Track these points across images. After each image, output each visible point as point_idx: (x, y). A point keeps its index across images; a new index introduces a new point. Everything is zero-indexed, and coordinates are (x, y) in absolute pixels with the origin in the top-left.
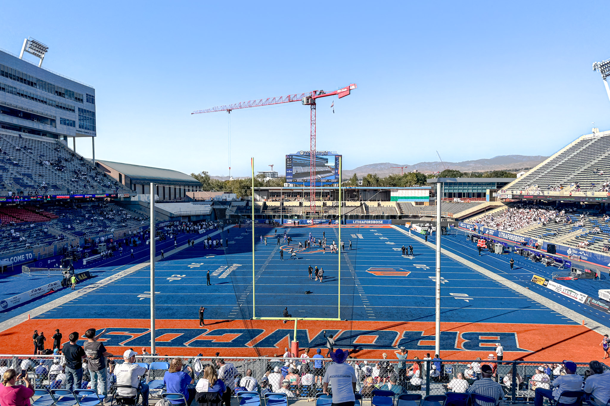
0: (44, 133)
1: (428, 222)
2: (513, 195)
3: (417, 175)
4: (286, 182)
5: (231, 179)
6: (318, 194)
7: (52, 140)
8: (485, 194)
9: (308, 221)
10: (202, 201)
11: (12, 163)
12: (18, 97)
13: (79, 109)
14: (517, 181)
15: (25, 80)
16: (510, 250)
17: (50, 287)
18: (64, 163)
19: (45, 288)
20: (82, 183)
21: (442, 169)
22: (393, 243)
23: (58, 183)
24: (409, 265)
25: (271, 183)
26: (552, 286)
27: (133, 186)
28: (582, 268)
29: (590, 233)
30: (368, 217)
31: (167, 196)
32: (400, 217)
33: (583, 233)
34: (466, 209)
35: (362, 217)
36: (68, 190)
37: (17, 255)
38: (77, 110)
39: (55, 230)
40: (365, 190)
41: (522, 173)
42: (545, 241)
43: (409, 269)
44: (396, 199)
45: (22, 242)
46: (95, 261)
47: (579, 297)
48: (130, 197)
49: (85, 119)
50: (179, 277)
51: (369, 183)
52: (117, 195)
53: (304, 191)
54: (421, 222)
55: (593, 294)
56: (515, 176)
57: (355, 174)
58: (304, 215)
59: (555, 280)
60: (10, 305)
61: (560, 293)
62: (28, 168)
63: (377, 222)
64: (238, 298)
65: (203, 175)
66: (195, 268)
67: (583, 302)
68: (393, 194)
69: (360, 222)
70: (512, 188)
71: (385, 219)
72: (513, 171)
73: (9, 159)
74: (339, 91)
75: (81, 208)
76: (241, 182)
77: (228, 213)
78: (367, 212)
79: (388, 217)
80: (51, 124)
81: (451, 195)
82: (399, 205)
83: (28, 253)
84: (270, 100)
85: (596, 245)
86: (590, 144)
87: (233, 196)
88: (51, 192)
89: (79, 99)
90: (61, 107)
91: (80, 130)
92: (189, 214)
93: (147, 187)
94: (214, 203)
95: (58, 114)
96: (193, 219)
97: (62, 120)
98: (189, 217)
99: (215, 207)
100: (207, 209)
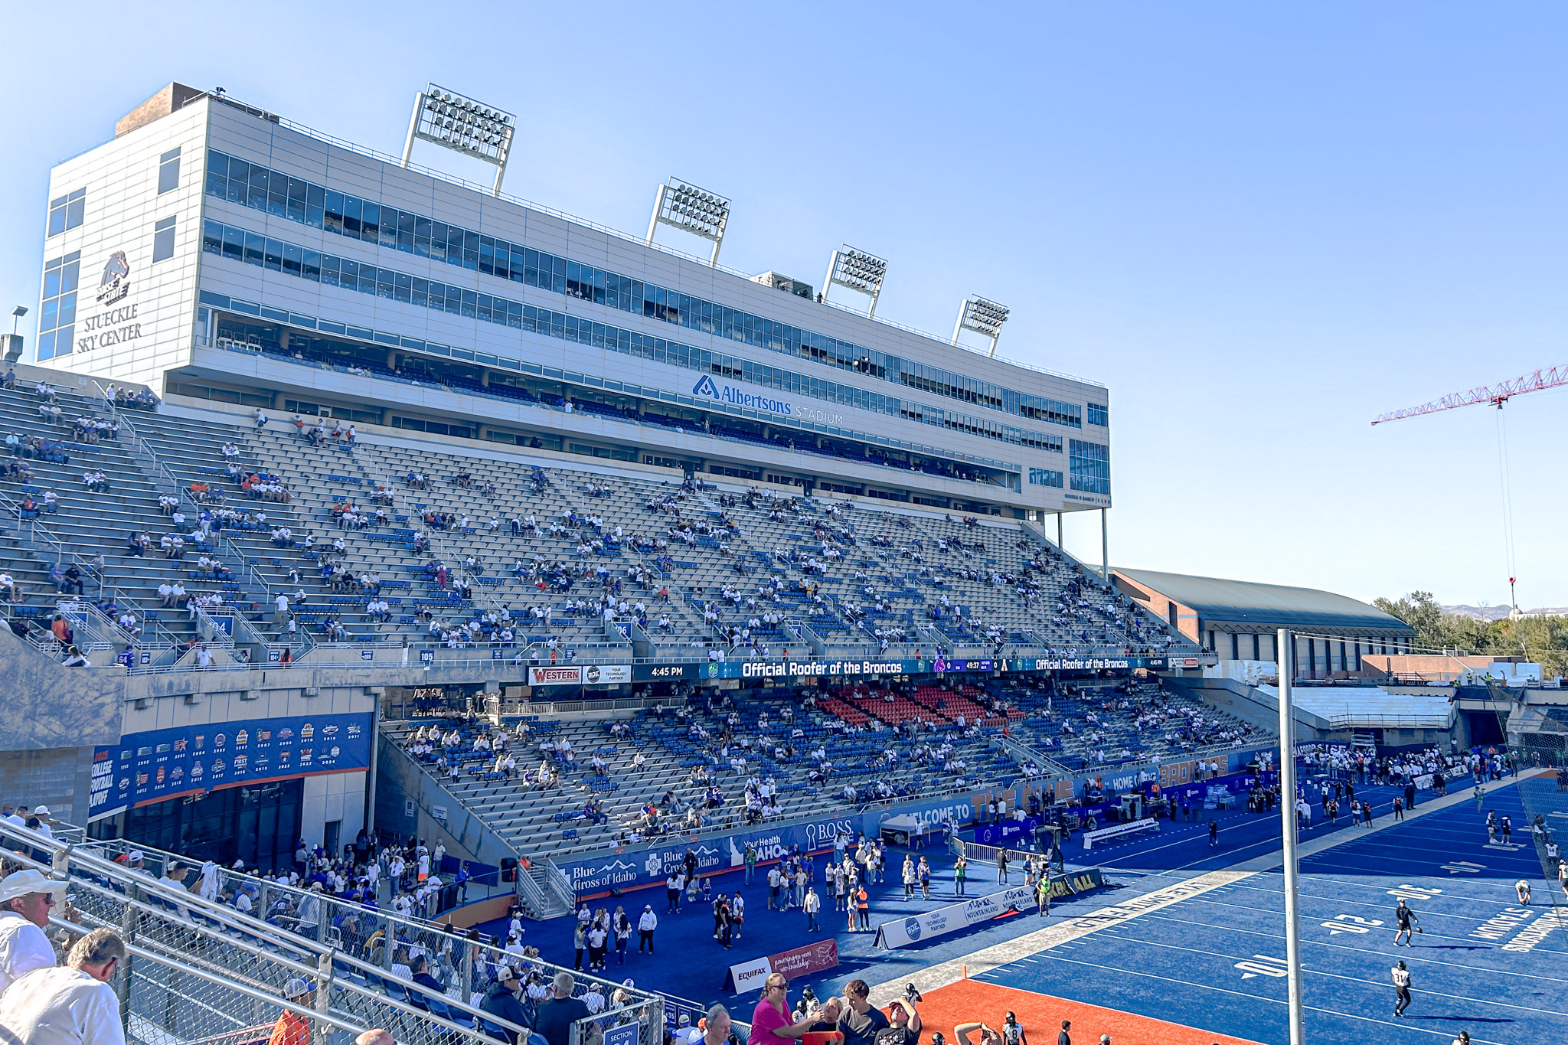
0: (995, 509)
11: (929, 583)
12: (945, 430)
13: (1072, 442)
15: (961, 391)
18: (1037, 579)
19: (999, 902)
20: (1078, 629)
23: (1025, 629)
27: (1207, 635)
31: (1320, 666)
36: (1046, 645)
37: (937, 806)
38: (1066, 447)
39: (1019, 749)
46: (1113, 841)
48: (1199, 668)
49: (1085, 465)
50: (1361, 925)
52: (1165, 660)
60: (927, 933)
73: (926, 573)
75: (1077, 694)
77: (1515, 728)
80: (1011, 485)
83: (961, 802)
87: (1528, 672)
88: (1010, 653)
89: (1071, 419)
90: (1031, 442)
91: (1074, 493)
92: (1374, 721)
93: (1245, 643)
94: (1462, 693)
95: (1026, 459)
96: (1392, 740)
97: (1034, 473)
98: (1378, 732)
99: (1467, 705)
100: (1436, 710)
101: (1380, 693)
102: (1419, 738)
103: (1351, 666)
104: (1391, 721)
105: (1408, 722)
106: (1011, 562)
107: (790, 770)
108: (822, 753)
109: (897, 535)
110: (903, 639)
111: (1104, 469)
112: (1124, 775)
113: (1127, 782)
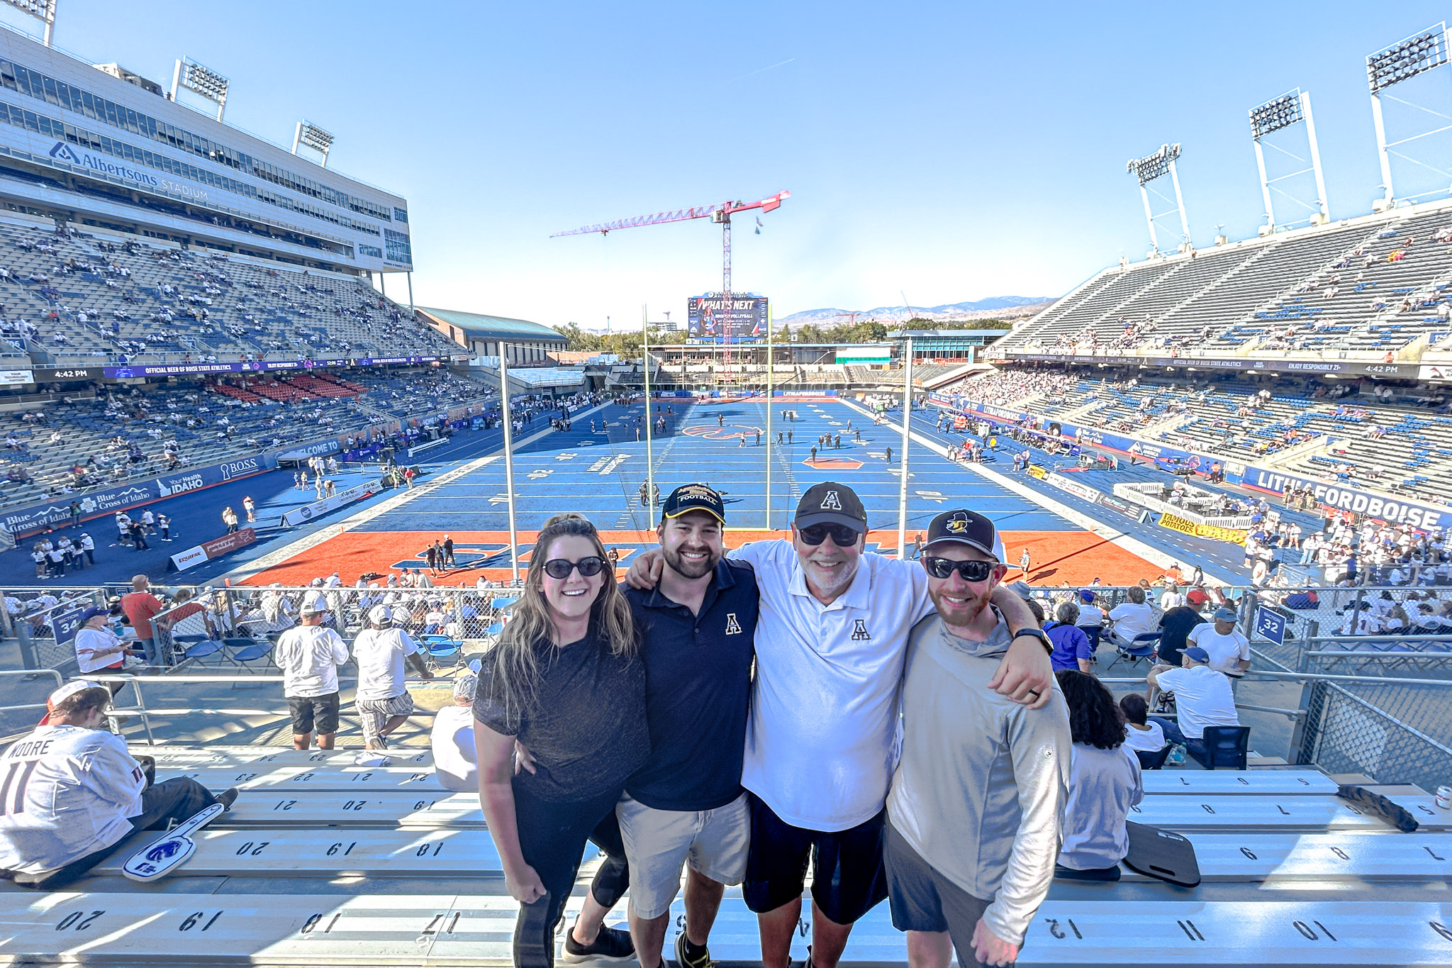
0: (339, 268)
1: (887, 393)
2: (1007, 355)
3: (873, 326)
4: (689, 337)
5: (610, 334)
6: (734, 354)
7: (350, 278)
8: (967, 352)
9: (721, 394)
10: (570, 365)
11: (294, 313)
12: (295, 213)
13: (386, 230)
14: (1012, 334)
15: (304, 187)
16: (1000, 430)
17: (367, 489)
18: (370, 312)
19: (360, 491)
20: (397, 341)
21: (907, 317)
22: (839, 424)
23: (365, 341)
24: (861, 453)
25: (667, 339)
26: (1054, 480)
27: (471, 344)
28: (1093, 455)
29: (1107, 407)
30: (804, 387)
31: (520, 358)
32: (850, 387)
33: (1099, 407)
34: (941, 374)
35: (797, 387)
36: (378, 350)
37: (316, 444)
38: (382, 233)
39: (366, 409)
40: (800, 348)
41: (1021, 322)
42: (1047, 418)
43: (862, 459)
44: (844, 360)
45: (321, 425)
46: (424, 451)
47: (1088, 494)
48: (467, 361)
49: (395, 246)
50: (544, 473)
51: (806, 339)
52: (449, 357)
53: (715, 350)
54: (879, 393)
55: (1106, 490)
56: (1009, 327)
57: (787, 326)
58: (716, 385)
59: (1058, 472)
60: (315, 514)
61: (1064, 489)
62: (320, 320)
63: (817, 393)
64: (628, 501)
65: (571, 328)
66: (565, 461)
67: (1092, 501)
68: (839, 354)
69: (793, 394)
70: (1006, 344)
71: (828, 389)
72: (1007, 319)
73: (292, 307)
74: (763, 202)
75: (399, 376)
76: (624, 338)
77: (608, 383)
78: (804, 380)
79: (832, 387)
80: (347, 254)
81: (919, 355)
82: (848, 369)
83: (332, 441)
84: (664, 216)
85: (1115, 423)
86: (1116, 280)
87: (614, 358)
88: (356, 355)
89: (384, 216)
90: (359, 228)
91: (389, 261)
92: (552, 383)
93: (491, 346)
94: (588, 369)
95: (358, 238)
96: (559, 391)
97: (362, 248)
98: (553, 388)
99: (590, 374)
100: (578, 377)
101: (554, 370)
102: (570, 390)
103: (542, 358)
104: (559, 383)
105: (566, 383)
106: (352, 302)
107: (200, 432)
108: (227, 421)
109: (266, 281)
110: (279, 348)
111: (408, 249)
112: (429, 417)
113: (431, 421)
